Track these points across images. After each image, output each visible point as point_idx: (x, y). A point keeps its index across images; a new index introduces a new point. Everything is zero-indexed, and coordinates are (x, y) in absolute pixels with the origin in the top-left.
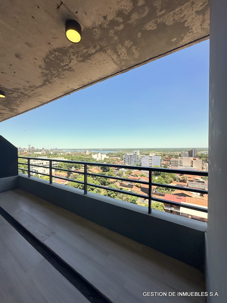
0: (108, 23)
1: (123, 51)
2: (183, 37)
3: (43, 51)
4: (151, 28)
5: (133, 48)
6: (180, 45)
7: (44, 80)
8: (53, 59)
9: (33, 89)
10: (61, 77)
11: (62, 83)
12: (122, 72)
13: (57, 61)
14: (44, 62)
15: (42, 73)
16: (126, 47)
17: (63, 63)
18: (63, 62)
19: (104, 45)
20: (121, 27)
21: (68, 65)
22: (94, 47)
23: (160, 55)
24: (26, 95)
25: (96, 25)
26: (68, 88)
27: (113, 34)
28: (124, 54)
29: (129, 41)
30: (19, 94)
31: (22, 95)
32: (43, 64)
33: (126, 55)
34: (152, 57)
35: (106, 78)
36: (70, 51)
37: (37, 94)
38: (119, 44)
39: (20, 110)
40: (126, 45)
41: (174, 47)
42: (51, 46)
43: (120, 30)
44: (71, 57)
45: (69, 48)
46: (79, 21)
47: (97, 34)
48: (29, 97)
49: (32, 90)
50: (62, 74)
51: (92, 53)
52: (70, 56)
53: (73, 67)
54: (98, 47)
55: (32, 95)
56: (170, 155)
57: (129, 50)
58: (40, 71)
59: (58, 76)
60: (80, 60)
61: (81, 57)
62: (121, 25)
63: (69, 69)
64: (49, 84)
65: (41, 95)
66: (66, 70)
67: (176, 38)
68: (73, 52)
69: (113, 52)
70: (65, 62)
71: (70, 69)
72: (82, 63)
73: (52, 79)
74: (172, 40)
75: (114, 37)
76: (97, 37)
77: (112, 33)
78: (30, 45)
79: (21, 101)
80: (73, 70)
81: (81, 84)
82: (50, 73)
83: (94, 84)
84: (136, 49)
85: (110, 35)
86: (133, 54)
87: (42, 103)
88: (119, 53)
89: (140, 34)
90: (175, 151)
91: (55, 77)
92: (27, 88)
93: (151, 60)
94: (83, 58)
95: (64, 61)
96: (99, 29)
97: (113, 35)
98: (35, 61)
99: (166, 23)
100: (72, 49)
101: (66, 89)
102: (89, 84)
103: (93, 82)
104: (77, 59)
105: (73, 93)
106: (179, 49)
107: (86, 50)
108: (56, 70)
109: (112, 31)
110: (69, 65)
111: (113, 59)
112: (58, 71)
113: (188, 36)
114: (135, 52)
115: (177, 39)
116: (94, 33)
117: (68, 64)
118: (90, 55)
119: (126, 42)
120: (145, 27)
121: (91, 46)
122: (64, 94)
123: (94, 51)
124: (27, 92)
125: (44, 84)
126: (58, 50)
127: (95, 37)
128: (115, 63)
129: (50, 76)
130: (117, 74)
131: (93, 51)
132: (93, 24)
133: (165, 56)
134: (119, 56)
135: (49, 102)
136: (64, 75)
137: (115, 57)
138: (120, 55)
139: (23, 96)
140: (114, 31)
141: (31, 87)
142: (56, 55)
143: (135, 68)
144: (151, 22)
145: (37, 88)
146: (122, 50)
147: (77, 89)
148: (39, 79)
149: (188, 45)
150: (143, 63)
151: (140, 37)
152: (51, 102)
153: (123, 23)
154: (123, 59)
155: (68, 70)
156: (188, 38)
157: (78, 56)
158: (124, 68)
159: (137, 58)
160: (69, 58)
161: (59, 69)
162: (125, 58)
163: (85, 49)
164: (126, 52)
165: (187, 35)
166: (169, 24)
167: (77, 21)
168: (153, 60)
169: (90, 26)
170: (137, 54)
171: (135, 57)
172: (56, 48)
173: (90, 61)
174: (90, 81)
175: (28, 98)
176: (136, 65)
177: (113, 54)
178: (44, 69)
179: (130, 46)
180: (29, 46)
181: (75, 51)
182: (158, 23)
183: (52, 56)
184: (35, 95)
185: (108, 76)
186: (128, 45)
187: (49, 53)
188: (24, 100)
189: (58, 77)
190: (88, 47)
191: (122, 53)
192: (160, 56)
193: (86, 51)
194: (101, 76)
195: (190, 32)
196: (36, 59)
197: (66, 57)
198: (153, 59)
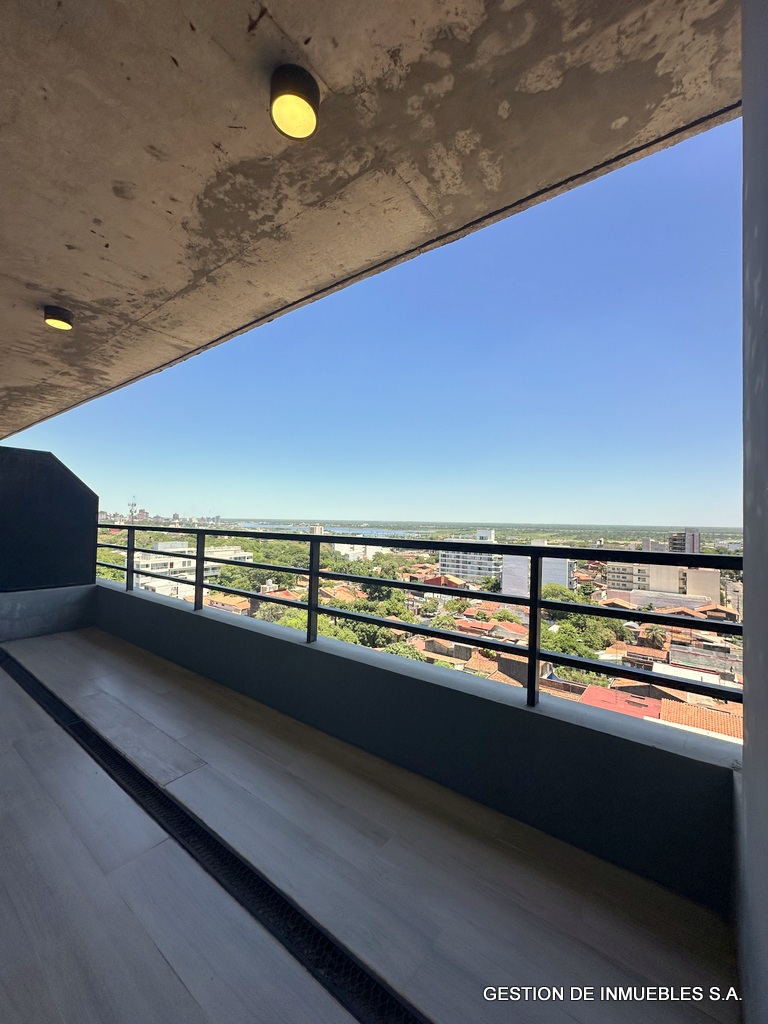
0: (402, 72)
1: (448, 166)
2: (651, 111)
3: (196, 170)
4: (542, 86)
5: (484, 154)
6: (639, 141)
7: (194, 272)
8: (227, 199)
9: (157, 301)
10: (247, 259)
11: (250, 282)
12: (442, 241)
13: (237, 205)
14: (199, 211)
15: (189, 247)
16: (460, 152)
17: (257, 213)
18: (255, 207)
19: (389, 148)
20: (447, 83)
21: (273, 217)
22: (358, 156)
23: (572, 179)
24: (135, 322)
25: (365, 81)
26: (267, 299)
27: (418, 108)
28: (453, 177)
29: (468, 132)
30: (116, 320)
31: (122, 323)
32: (195, 217)
33: (458, 182)
34: (543, 185)
35: (389, 264)
36: (282, 171)
37: (169, 320)
38: (436, 142)
39: (115, 375)
40: (459, 147)
41: (620, 150)
42: (222, 155)
43: (442, 95)
44: (284, 192)
45: (280, 161)
46: (312, 68)
47: (369, 110)
48: (145, 329)
49: (156, 307)
50: (251, 248)
51: (349, 175)
52: (279, 187)
53: (287, 226)
54: (370, 155)
55: (154, 323)
57: (468, 161)
58: (184, 238)
59: (239, 257)
60: (309, 201)
61: (313, 191)
62: (446, 78)
63: (273, 231)
64: (209, 286)
65: (180, 323)
66: (264, 234)
67: (627, 116)
68: (289, 175)
69: (417, 170)
70: (263, 209)
71: (278, 233)
72: (317, 212)
73: (219, 267)
74: (614, 124)
75: (420, 117)
76: (366, 122)
77: (416, 106)
78: (160, 152)
79: (119, 345)
80: (287, 237)
81: (310, 283)
82: (215, 247)
83: (352, 283)
84: (492, 158)
85: (410, 112)
86: (484, 176)
87: (182, 353)
88: (437, 175)
89: (506, 105)
90: (622, 535)
91: (229, 260)
92: (140, 299)
93: (540, 197)
94: (318, 193)
95: (261, 205)
96: (373, 93)
97: (416, 114)
98: (171, 206)
99: (594, 66)
100: (287, 165)
101: (259, 303)
102: (335, 285)
103: (350, 278)
104: (299, 198)
105: (281, 315)
106: (637, 155)
107: (330, 167)
108: (233, 237)
109: (414, 98)
110: (276, 216)
111: (415, 197)
112: (240, 239)
113: (666, 108)
114: (489, 170)
115: (630, 119)
116: (360, 106)
117: (270, 213)
118: (343, 183)
119: (461, 134)
120: (522, 81)
121: (348, 151)
122: (253, 319)
123: (356, 170)
124: (138, 314)
125: (192, 286)
126: (244, 167)
127: (363, 121)
128: (423, 208)
129: (215, 257)
130: (428, 247)
131: (354, 168)
132: (357, 76)
133: (588, 180)
134: (435, 183)
135: (205, 347)
136: (258, 252)
137: (422, 187)
138: (438, 182)
139: (125, 326)
140: (423, 98)
141: (151, 295)
142: (238, 186)
143: (488, 224)
144: (541, 65)
145: (170, 298)
146: (445, 164)
147: (294, 303)
148: (179, 266)
149: (665, 141)
150: (514, 208)
151: (505, 117)
152: (212, 349)
153: (451, 69)
154: (448, 195)
155: (270, 237)
156: (670, 115)
157: (305, 185)
158: (450, 227)
159: (495, 189)
160: (278, 193)
161: (242, 232)
162: (456, 192)
163: (328, 161)
164: (457, 169)
165: (664, 106)
166: (604, 70)
167: (307, 68)
168: (548, 198)
169: (345, 84)
170: (494, 178)
171: (489, 187)
172: (236, 161)
173: (340, 202)
174: (339, 274)
175: (141, 332)
176: (490, 215)
177: (417, 179)
178: (198, 234)
179: (472, 147)
180: (157, 156)
181: (294, 171)
182: (567, 67)
183: (222, 189)
184: (164, 323)
185: (398, 256)
186: (465, 147)
187: (215, 179)
188: (129, 341)
189: (238, 261)
190: (336, 157)
191: (447, 173)
192: (570, 183)
193: (331, 169)
194: (376, 256)
195: (676, 95)
196: (173, 199)
197: (265, 192)
198: (548, 193)
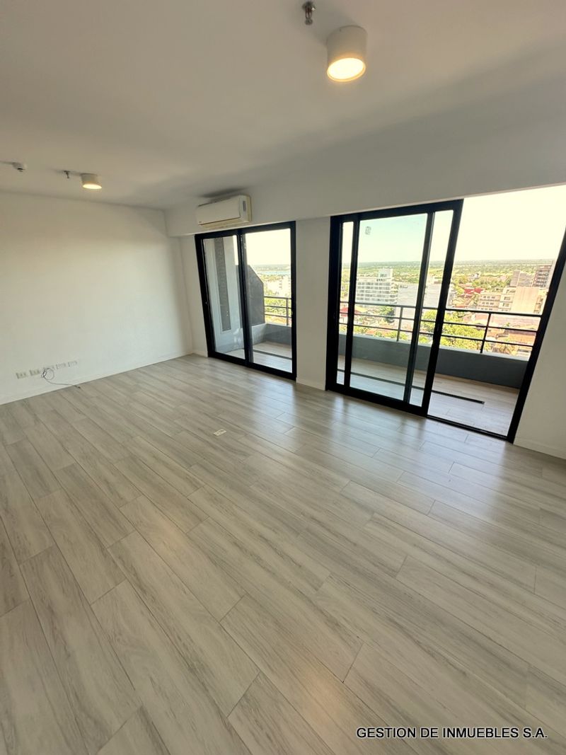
56: (478, 281)
